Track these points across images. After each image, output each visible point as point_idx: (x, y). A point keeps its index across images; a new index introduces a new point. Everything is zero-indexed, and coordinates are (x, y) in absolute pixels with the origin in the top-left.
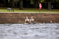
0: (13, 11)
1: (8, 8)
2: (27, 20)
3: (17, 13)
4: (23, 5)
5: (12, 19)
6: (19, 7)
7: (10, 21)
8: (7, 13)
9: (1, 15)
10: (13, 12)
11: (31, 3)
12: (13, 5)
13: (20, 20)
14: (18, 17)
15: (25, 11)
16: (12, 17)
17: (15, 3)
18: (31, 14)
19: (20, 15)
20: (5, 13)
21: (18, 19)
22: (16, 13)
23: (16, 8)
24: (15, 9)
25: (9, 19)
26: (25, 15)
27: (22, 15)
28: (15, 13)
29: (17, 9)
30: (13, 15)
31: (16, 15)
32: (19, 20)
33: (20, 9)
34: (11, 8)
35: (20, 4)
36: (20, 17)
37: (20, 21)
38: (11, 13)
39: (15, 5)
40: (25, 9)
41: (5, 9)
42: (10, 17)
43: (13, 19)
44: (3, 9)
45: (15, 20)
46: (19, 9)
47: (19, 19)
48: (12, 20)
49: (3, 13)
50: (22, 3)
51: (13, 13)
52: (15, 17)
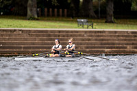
0: (90, 27)
1: (78, 20)
2: (57, 46)
3: (100, 32)
4: (114, 12)
5: (88, 44)
6: (106, 18)
7: (84, 49)
8: (77, 32)
9: (64, 36)
10: (90, 29)
11: (132, 8)
12: (92, 13)
13: (107, 48)
14: (103, 40)
15: (119, 25)
16: (89, 40)
17: (95, 7)
18: (133, 32)
19: (108, 36)
20: (72, 32)
21: (103, 45)
22: (98, 32)
23: (98, 18)
24: (96, 20)
25: (81, 44)
26: (118, 36)
27: (111, 36)
28: (96, 32)
29: (99, 21)
30: (91, 36)
31: (98, 36)
32: (104, 48)
33: (106, 22)
34: (86, 20)
35: (108, 9)
36: (108, 40)
37: (106, 50)
38: (86, 32)
39: (96, 12)
40: (119, 21)
41: (72, 21)
42: (83, 40)
43: (91, 44)
44: (68, 21)
45: (94, 47)
46: (104, 21)
47: (105, 44)
48: (87, 48)
49: (67, 32)
50: (112, 8)
51: (90, 32)
52: (96, 40)
